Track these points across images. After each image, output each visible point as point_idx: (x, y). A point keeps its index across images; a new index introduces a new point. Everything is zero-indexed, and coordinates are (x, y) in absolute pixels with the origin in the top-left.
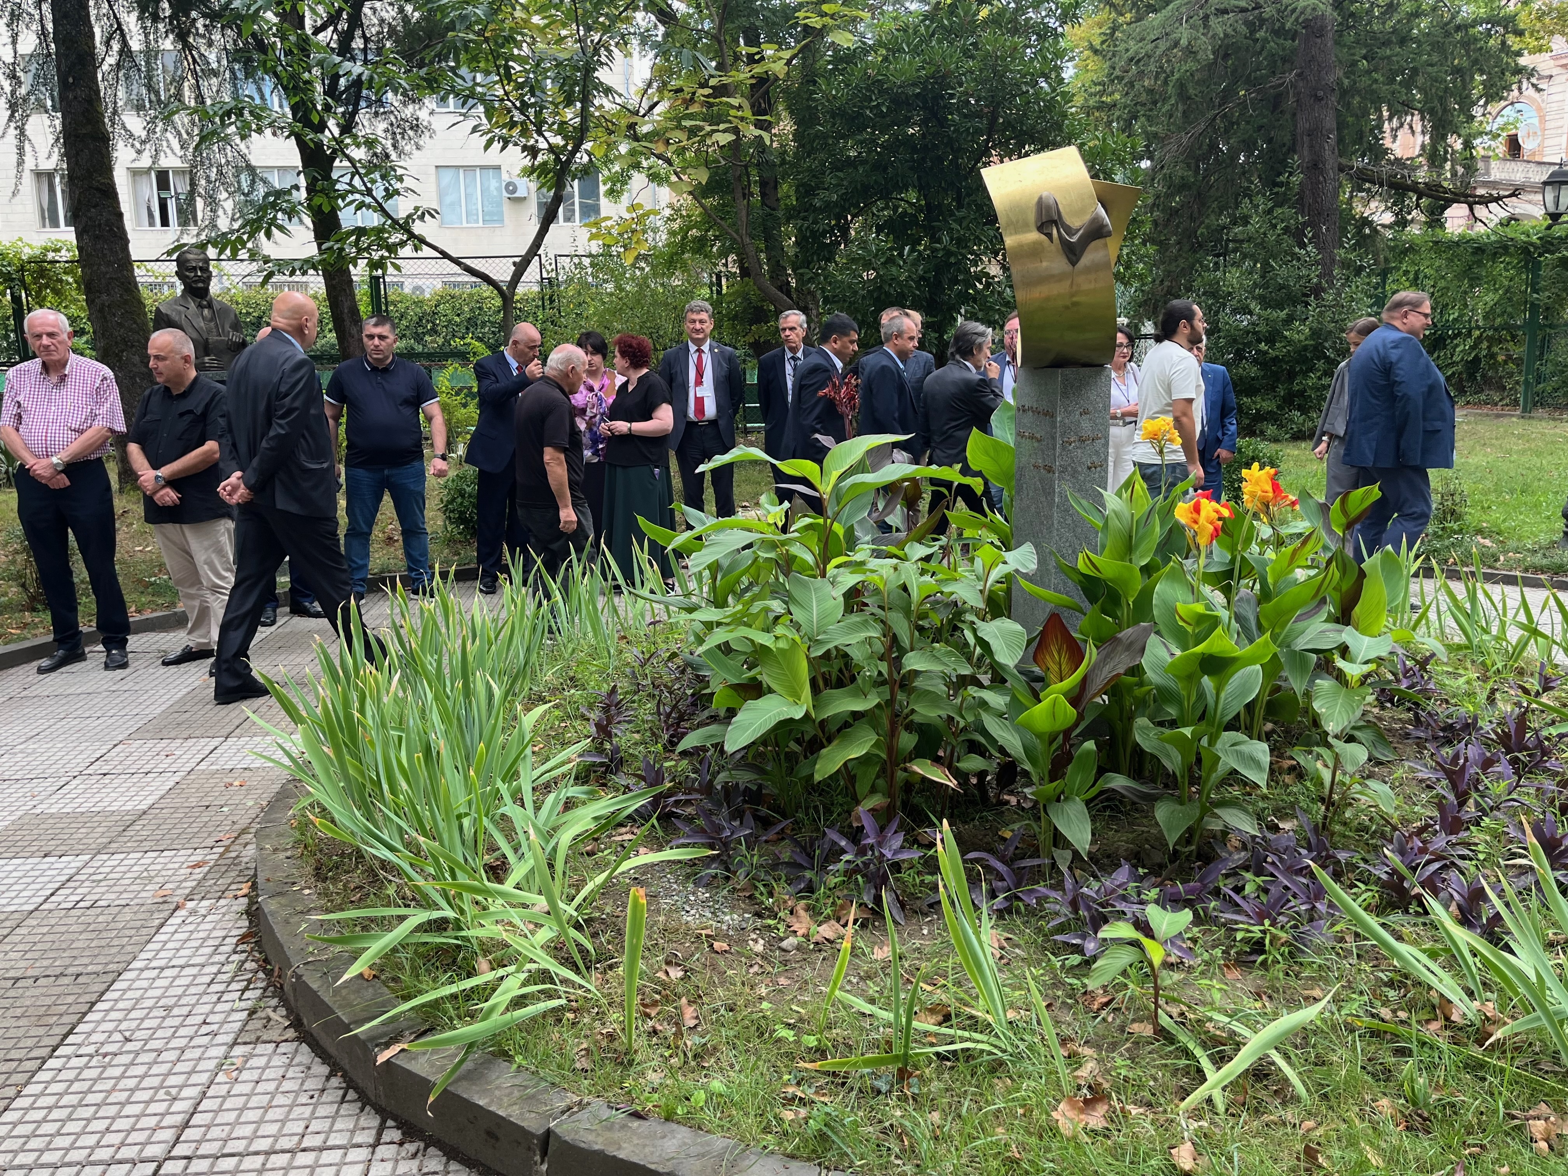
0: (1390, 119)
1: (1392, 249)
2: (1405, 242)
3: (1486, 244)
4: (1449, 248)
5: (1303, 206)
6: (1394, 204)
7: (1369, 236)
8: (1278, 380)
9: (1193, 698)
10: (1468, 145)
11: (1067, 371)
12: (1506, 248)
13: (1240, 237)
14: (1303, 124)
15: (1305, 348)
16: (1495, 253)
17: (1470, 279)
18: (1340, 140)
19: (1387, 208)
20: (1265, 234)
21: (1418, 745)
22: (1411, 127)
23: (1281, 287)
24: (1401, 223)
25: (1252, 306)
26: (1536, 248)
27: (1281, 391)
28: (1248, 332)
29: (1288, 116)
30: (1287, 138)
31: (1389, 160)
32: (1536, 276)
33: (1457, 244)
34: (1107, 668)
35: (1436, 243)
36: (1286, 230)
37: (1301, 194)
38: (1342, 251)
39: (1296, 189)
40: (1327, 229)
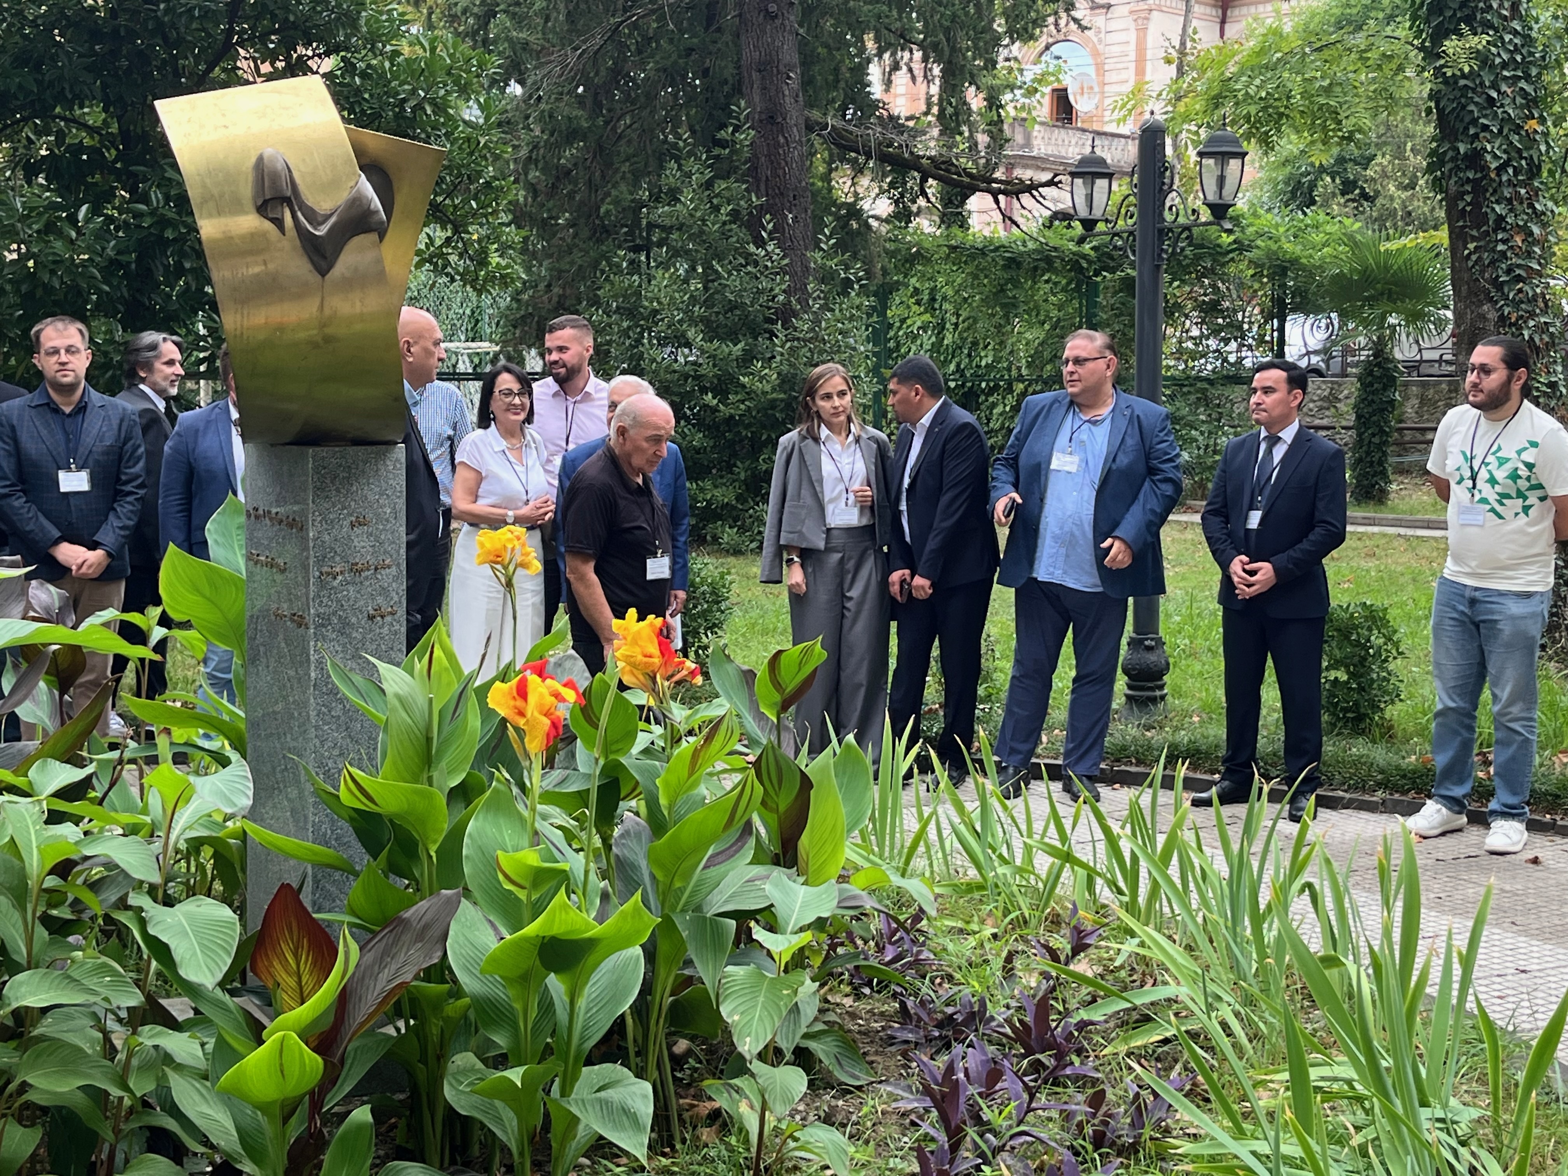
0: (880, 55)
1: (891, 254)
2: (910, 245)
3: (1021, 254)
4: (972, 257)
5: (758, 180)
6: (892, 185)
7: (858, 232)
8: (734, 455)
9: (533, 1014)
10: (993, 102)
11: (323, 452)
12: (1049, 260)
13: (667, 222)
14: (750, 54)
15: (773, 404)
16: (1036, 268)
17: (1003, 306)
18: (807, 82)
19: (882, 192)
20: (704, 221)
21: (904, 1055)
22: (910, 70)
23: (732, 307)
24: (903, 215)
25: (690, 334)
26: (1090, 262)
27: (741, 471)
28: (686, 377)
29: (727, 37)
30: (729, 72)
31: (880, 118)
32: (1092, 304)
33: (982, 252)
34: (385, 975)
35: (953, 248)
36: (735, 215)
37: (754, 160)
38: (818, 255)
39: (746, 154)
40: (795, 219)
